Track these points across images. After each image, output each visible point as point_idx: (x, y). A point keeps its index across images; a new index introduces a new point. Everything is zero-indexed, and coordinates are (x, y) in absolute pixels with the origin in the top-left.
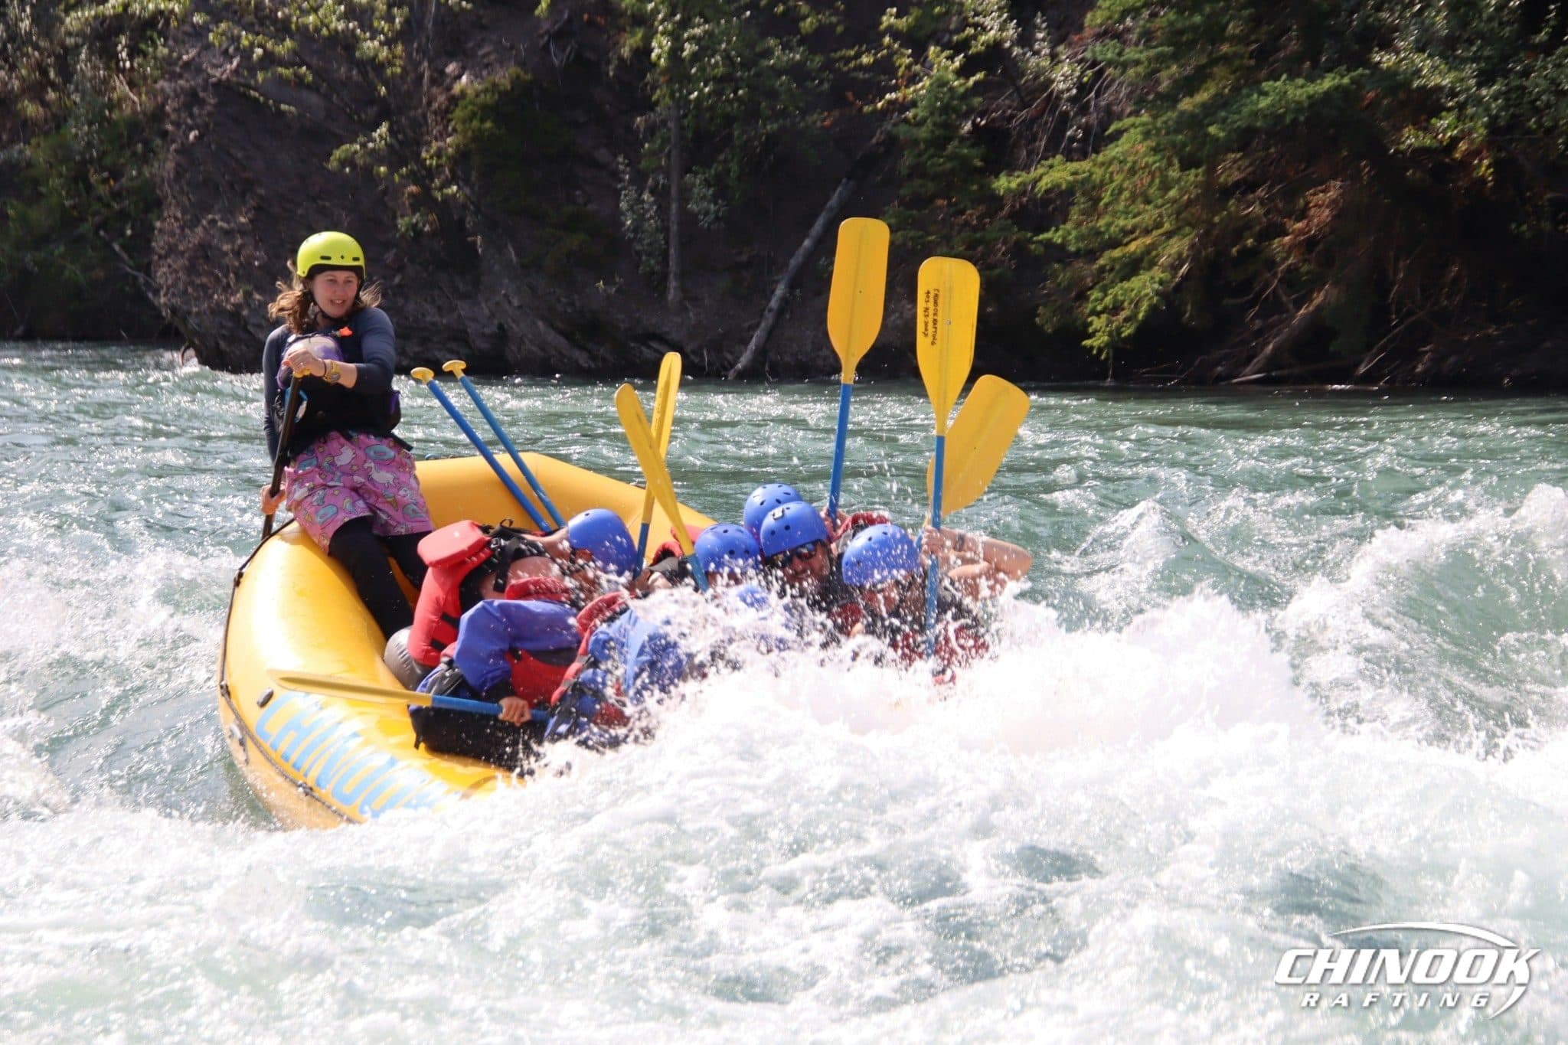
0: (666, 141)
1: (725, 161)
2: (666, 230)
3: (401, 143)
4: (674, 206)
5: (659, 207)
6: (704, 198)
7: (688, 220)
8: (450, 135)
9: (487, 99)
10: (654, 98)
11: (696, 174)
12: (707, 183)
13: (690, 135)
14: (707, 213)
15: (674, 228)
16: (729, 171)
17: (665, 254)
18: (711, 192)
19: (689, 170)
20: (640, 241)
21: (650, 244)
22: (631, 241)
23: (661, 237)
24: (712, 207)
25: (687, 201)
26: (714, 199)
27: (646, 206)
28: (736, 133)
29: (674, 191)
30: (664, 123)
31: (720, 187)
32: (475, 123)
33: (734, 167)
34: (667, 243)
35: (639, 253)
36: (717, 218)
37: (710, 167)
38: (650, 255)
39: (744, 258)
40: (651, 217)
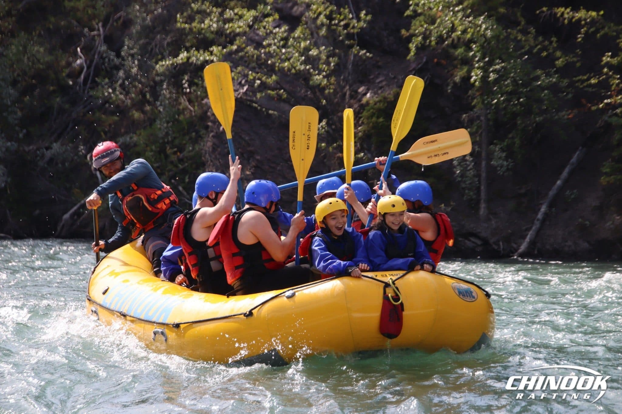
0: (479, 127)
1: (513, 138)
2: (478, 176)
3: (333, 130)
4: (484, 163)
5: (475, 163)
6: (500, 158)
7: (492, 170)
8: (360, 126)
9: (381, 105)
10: (473, 104)
11: (496, 144)
12: (502, 150)
13: (491, 123)
14: (502, 166)
15: (484, 175)
16: (514, 143)
17: (478, 189)
18: (504, 154)
19: (491, 143)
20: (465, 182)
21: (470, 184)
22: (459, 182)
23: (476, 179)
24: (505, 163)
25: (491, 160)
26: (506, 158)
27: (468, 163)
28: (519, 122)
29: (484, 154)
30: (478, 117)
31: (510, 152)
32: (374, 119)
33: (517, 141)
34: (480, 183)
35: (464, 189)
36: (508, 169)
37: (504, 141)
38: (470, 189)
39: (523, 191)
40: (471, 169)
